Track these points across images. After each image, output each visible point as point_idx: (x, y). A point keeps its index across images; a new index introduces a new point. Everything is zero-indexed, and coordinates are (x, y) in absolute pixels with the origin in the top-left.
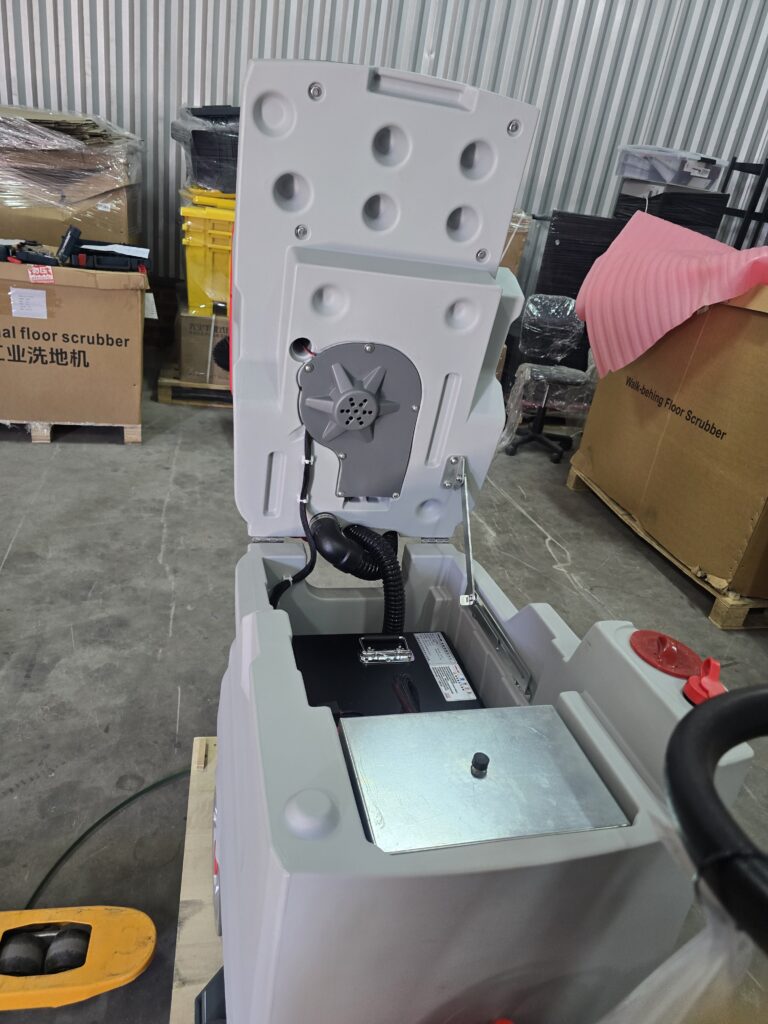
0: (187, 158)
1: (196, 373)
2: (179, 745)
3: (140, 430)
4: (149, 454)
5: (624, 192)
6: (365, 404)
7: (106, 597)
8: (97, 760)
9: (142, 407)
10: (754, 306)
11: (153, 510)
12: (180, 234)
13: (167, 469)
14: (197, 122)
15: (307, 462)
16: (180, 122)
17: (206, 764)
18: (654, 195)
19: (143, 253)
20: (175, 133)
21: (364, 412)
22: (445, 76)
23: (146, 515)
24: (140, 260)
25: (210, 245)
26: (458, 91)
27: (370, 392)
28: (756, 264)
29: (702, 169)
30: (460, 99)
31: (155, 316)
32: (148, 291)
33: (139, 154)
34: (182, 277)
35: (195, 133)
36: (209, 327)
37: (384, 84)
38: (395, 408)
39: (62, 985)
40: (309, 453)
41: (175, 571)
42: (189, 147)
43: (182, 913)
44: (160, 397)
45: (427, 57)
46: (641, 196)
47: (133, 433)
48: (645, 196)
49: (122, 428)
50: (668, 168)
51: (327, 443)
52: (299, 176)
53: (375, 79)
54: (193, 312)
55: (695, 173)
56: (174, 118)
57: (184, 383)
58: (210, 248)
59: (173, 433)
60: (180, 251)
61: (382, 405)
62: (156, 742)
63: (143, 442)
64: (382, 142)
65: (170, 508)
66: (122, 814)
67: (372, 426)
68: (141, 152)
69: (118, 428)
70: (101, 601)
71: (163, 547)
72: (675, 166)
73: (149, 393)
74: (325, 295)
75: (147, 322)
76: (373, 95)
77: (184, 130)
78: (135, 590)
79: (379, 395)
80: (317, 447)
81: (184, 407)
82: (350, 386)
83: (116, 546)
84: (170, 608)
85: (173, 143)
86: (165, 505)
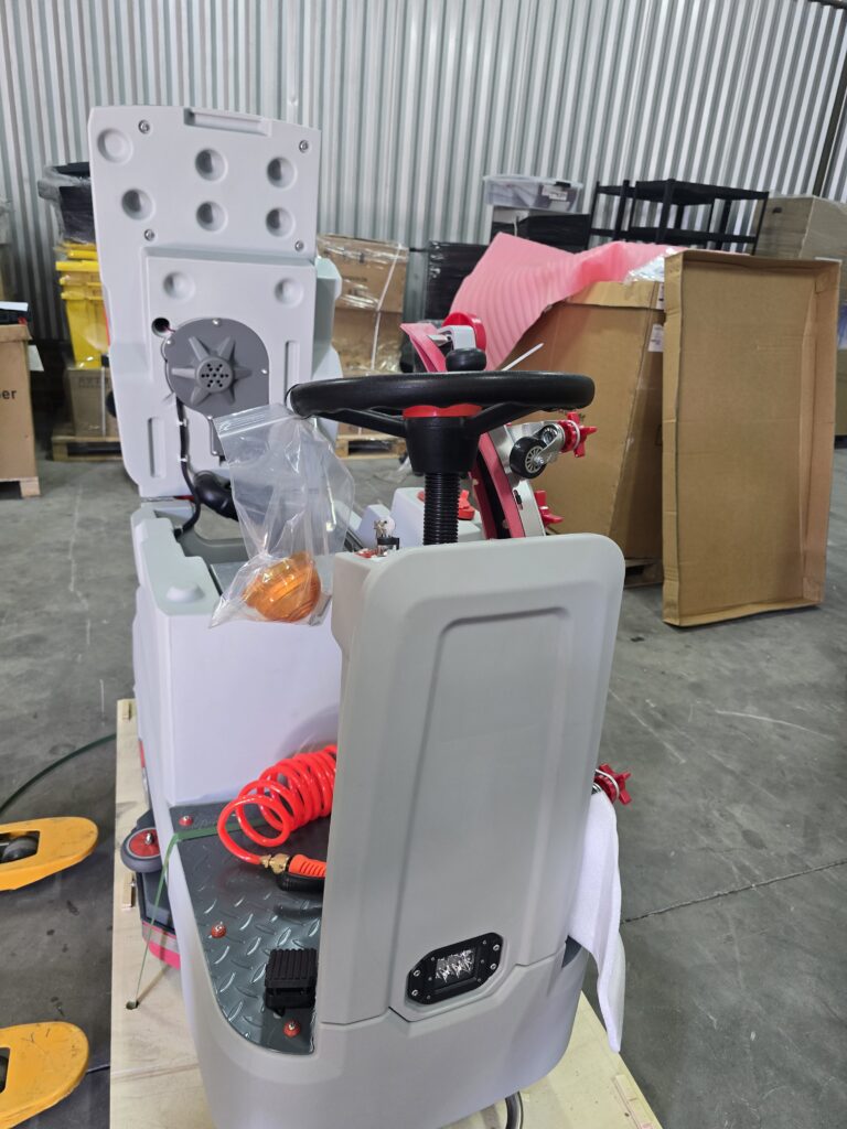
0: (57, 215)
1: (91, 427)
2: (106, 720)
3: (37, 483)
4: (49, 505)
5: (497, 220)
6: (221, 369)
7: (20, 621)
8: (29, 738)
9: (38, 467)
10: (589, 301)
11: (58, 550)
12: (59, 289)
13: (70, 515)
14: (63, 179)
15: (181, 423)
16: (46, 180)
17: (130, 717)
18: (521, 219)
19: (23, 307)
20: (43, 191)
21: (222, 376)
22: (248, 111)
23: (52, 555)
24: (19, 314)
25: (90, 298)
26: (257, 122)
27: (222, 358)
28: (585, 264)
29: (559, 192)
30: (259, 128)
31: (40, 368)
32: (31, 343)
33: (7, 215)
34: (65, 337)
35: (63, 189)
36: (98, 379)
37: (198, 119)
38: (248, 374)
39: (20, 867)
40: (181, 416)
41: (87, 596)
42: (57, 204)
43: (118, 810)
44: (55, 456)
45: (290, 105)
46: (510, 222)
47: (30, 486)
48: (513, 221)
49: (17, 483)
50: (529, 194)
51: (197, 407)
52: (142, 192)
53: (190, 117)
54: (81, 366)
55: (553, 197)
56: (38, 177)
57: (80, 439)
58: (91, 301)
59: (73, 485)
60: (60, 306)
61: (236, 369)
62: (84, 720)
63: (42, 495)
64: (204, 162)
65: (76, 547)
66: (57, 771)
67: (231, 387)
68: (8, 212)
69: (13, 482)
70: (16, 625)
71: (73, 579)
72: (534, 191)
73: (44, 454)
74: (176, 281)
75: (34, 375)
76: (191, 128)
77: (52, 188)
78: (48, 613)
79: (232, 361)
80: (188, 411)
81: (82, 464)
82: (206, 355)
83: (24, 582)
84: (85, 624)
85: (41, 201)
86: (71, 545)
